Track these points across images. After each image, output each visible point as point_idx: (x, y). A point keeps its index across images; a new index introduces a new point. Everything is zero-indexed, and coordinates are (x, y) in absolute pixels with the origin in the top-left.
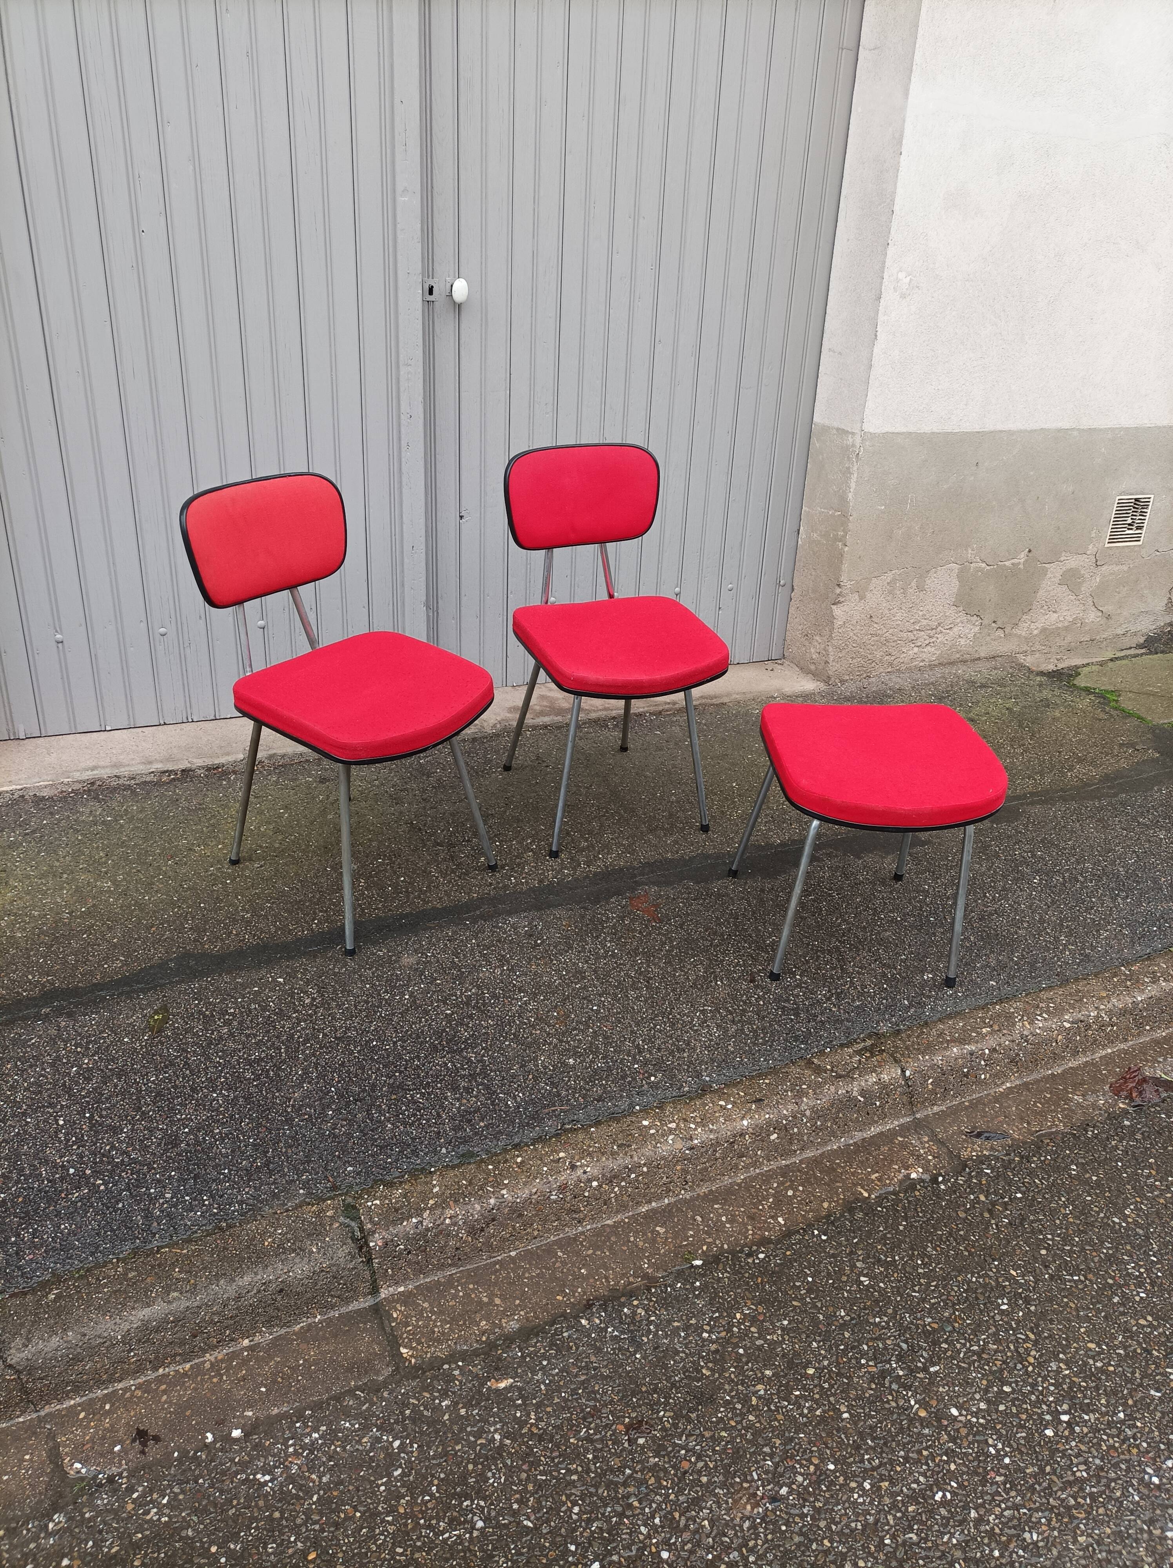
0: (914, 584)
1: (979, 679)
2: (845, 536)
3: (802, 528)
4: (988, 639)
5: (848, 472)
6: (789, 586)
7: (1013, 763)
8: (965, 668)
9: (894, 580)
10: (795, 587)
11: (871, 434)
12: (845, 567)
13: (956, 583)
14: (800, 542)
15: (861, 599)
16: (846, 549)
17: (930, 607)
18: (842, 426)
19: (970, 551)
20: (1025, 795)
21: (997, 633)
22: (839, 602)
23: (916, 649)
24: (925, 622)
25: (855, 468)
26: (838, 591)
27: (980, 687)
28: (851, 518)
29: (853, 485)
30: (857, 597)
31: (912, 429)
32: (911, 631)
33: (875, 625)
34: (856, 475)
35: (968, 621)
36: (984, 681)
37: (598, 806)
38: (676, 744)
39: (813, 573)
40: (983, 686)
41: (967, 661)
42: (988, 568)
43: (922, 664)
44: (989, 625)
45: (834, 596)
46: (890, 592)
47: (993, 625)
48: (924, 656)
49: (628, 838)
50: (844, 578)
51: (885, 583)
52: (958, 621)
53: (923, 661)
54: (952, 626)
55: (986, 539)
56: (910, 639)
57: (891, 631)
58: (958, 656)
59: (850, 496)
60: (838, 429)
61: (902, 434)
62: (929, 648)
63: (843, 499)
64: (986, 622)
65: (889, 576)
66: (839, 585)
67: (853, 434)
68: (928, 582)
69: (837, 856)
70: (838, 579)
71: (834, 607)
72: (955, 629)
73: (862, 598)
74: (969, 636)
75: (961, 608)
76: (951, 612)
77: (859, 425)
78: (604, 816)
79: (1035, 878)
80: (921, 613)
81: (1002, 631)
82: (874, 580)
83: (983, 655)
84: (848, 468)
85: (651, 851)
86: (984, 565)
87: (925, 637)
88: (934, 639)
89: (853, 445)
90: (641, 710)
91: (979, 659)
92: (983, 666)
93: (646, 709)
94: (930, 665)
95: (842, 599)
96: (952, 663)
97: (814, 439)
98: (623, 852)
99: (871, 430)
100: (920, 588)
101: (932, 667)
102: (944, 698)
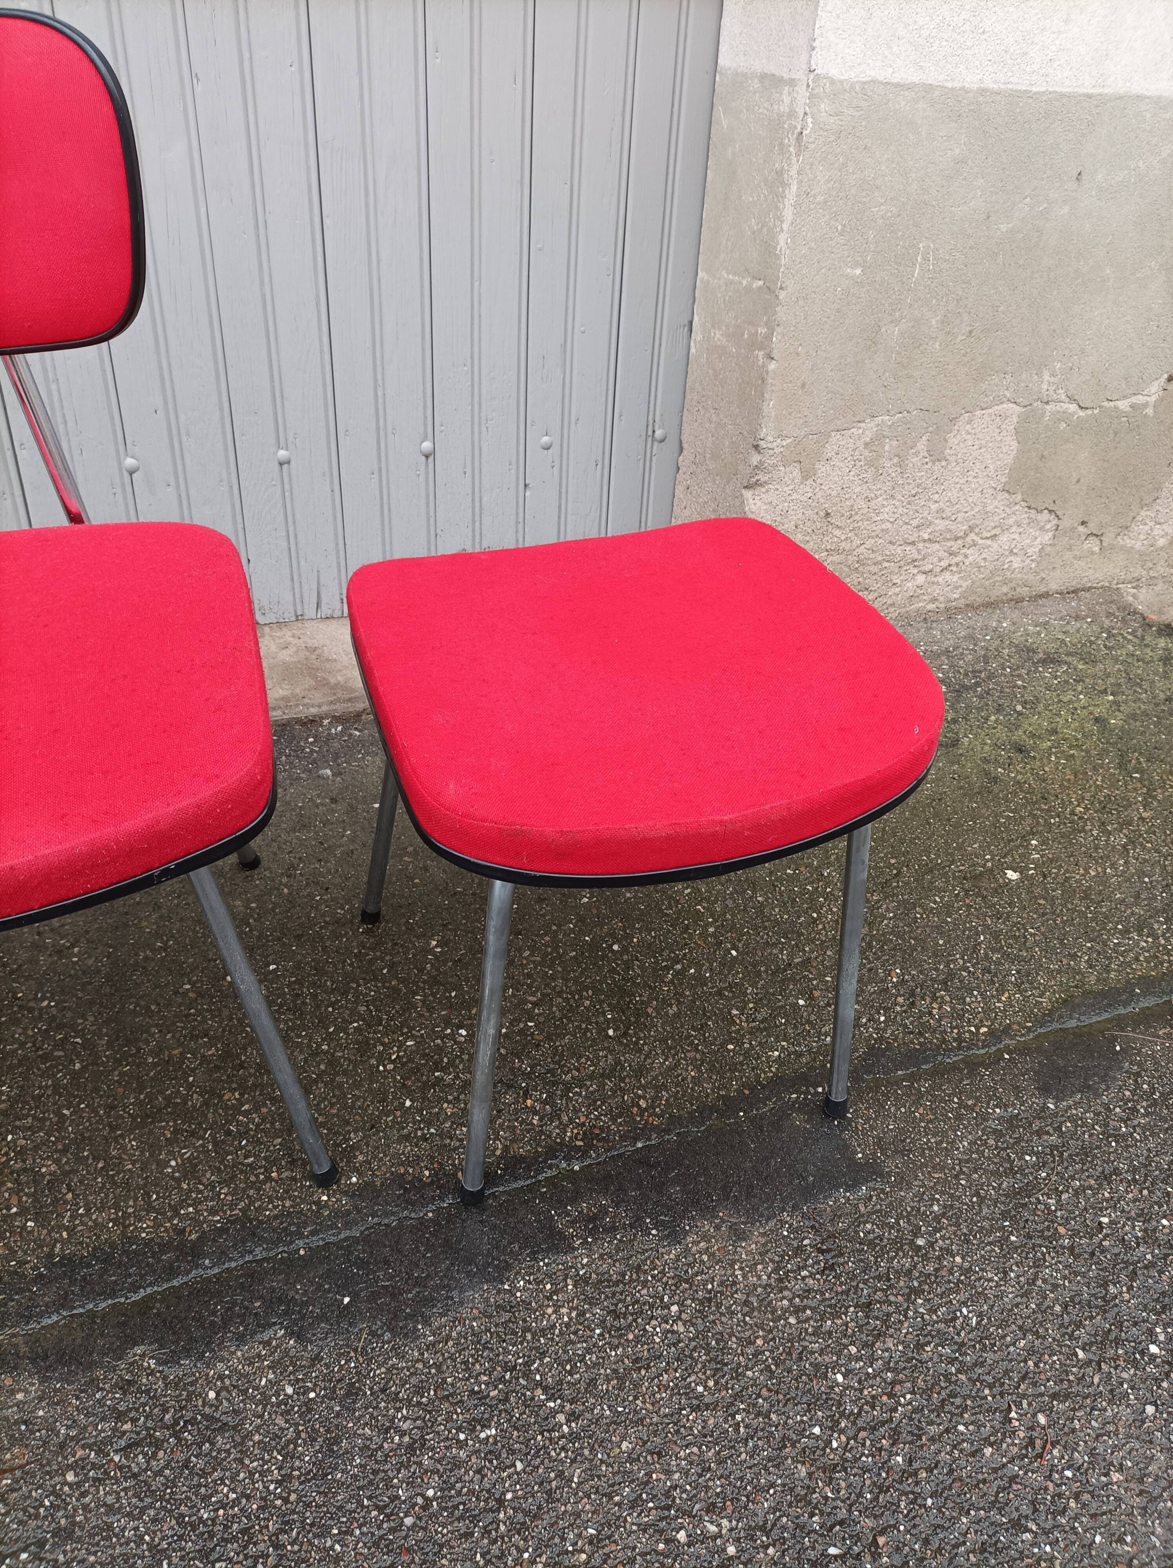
0: (922, 445)
1: (1043, 642)
2: (769, 337)
3: (696, 318)
4: (1068, 555)
5: (778, 182)
6: (672, 442)
7: (1102, 879)
8: (1016, 615)
9: (879, 439)
10: (685, 446)
11: (833, 82)
12: (770, 407)
13: (1011, 445)
14: (693, 350)
15: (805, 478)
16: (772, 366)
17: (953, 494)
18: (771, 69)
19: (1046, 377)
20: (1129, 987)
21: (1087, 545)
22: (758, 484)
23: (921, 579)
24: (941, 525)
25: (793, 172)
26: (755, 459)
27: (1044, 662)
28: (782, 295)
29: (788, 213)
30: (796, 473)
31: (933, 76)
32: (913, 543)
33: (837, 532)
34: (794, 188)
35: (1031, 521)
36: (1052, 647)
37: (54, 1018)
38: (352, 808)
39: (714, 417)
40: (1050, 660)
41: (1022, 600)
42: (1082, 413)
43: (931, 606)
44: (1073, 529)
45: (749, 470)
46: (870, 463)
47: (1081, 529)
48: (936, 591)
49: (65, 1151)
50: (767, 432)
51: (860, 444)
52: (1011, 521)
53: (934, 600)
54: (997, 531)
55: (1083, 351)
56: (909, 559)
57: (869, 543)
58: (1005, 589)
59: (782, 239)
60: (763, 77)
61: (910, 87)
62: (947, 575)
63: (769, 250)
64: (1065, 523)
65: (869, 429)
66: (756, 447)
67: (792, 83)
68: (953, 441)
69: (612, 1229)
70: (754, 433)
71: (748, 494)
72: (1004, 538)
73: (808, 474)
74: (1030, 551)
75: (1019, 497)
76: (997, 504)
77: (804, 57)
78: (45, 1058)
79: (1152, 1337)
80: (934, 507)
81: (1096, 541)
82: (835, 437)
83: (1054, 586)
84: (780, 173)
85: (100, 1210)
86: (1073, 407)
87: (941, 553)
88: (959, 558)
89: (792, 114)
90: (313, 711)
91: (1046, 595)
92: (1050, 611)
93: (325, 708)
94: (947, 609)
95: (763, 477)
96: (991, 605)
97: (719, 110)
98: (23, 1211)
99: (834, 73)
100: (936, 455)
101: (950, 613)
102: (967, 688)
